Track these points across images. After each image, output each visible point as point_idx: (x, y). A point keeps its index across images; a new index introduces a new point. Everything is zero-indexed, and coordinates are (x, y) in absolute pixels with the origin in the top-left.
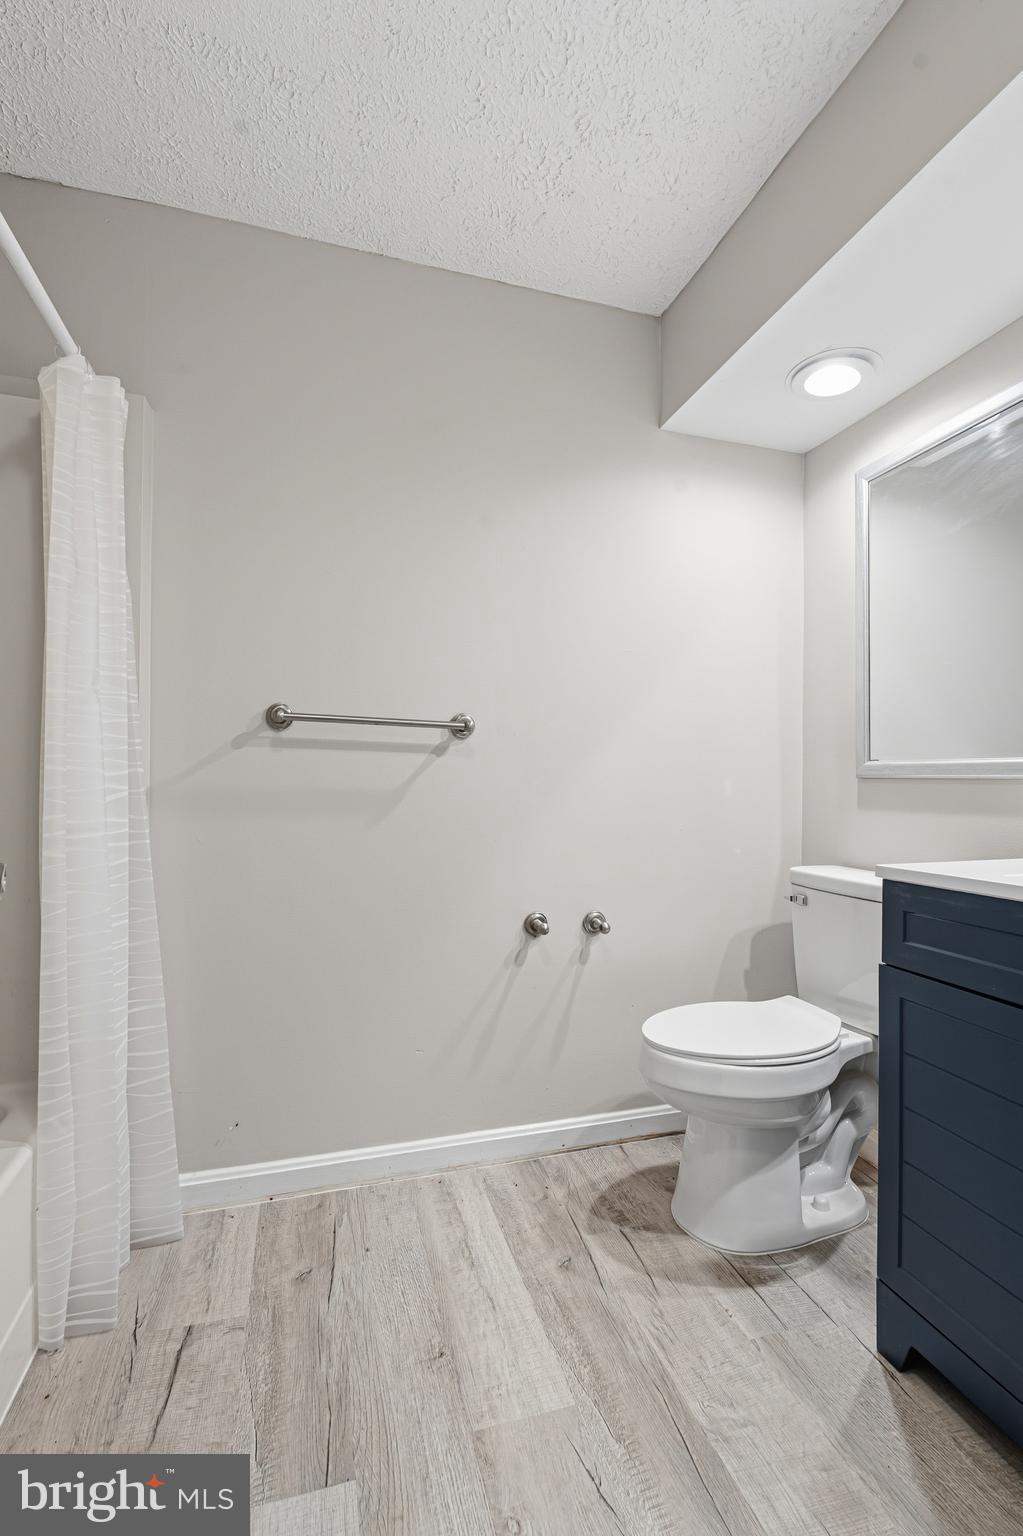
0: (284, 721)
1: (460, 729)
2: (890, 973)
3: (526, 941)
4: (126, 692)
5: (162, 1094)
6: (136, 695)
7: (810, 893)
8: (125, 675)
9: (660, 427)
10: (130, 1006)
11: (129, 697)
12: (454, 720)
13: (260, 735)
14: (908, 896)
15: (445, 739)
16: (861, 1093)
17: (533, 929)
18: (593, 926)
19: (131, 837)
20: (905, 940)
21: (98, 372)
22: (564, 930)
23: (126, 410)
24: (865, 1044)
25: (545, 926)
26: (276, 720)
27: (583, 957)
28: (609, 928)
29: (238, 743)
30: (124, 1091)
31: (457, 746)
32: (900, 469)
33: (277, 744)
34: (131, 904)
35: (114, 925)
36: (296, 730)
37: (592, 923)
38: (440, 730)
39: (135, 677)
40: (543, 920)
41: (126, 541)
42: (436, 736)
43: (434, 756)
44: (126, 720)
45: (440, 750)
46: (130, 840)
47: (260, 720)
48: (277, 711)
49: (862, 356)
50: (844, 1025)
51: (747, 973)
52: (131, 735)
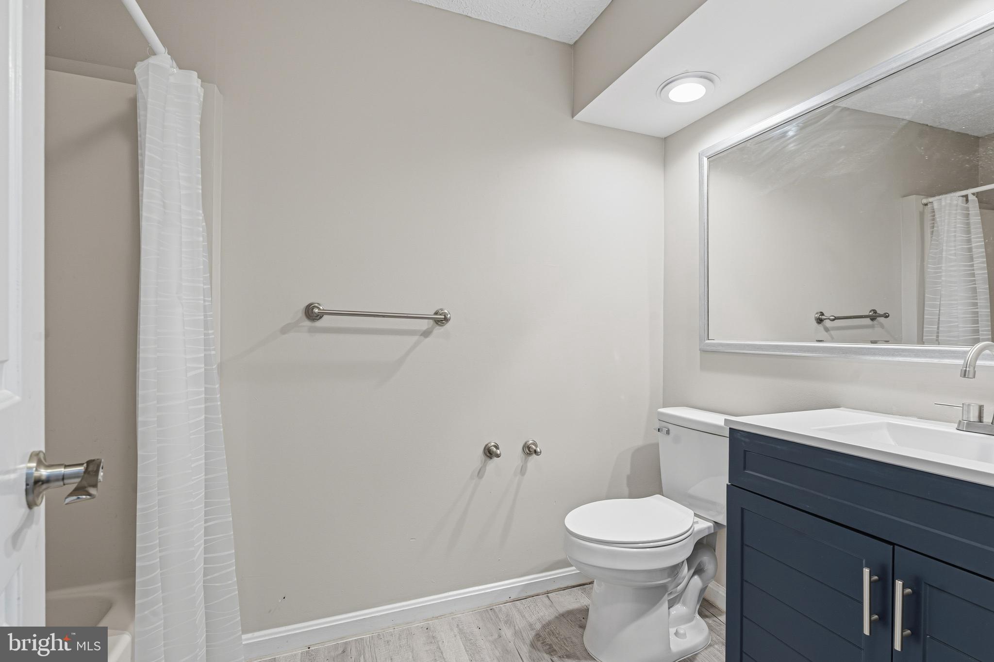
0: (318, 315)
1: (441, 320)
2: (733, 489)
3: (485, 461)
4: (202, 297)
5: (230, 582)
6: (210, 299)
7: (670, 427)
8: (202, 285)
9: (573, 117)
10: (206, 521)
11: (204, 301)
12: (436, 313)
13: (301, 324)
14: (747, 440)
15: (430, 326)
16: (705, 558)
17: (490, 453)
18: (529, 450)
19: (206, 400)
20: (745, 468)
21: (181, 67)
22: (511, 453)
23: (202, 94)
24: (709, 528)
25: (498, 452)
26: (311, 313)
27: (523, 471)
28: (541, 452)
29: (285, 330)
30: (202, 583)
31: (438, 330)
32: (728, 151)
33: (312, 331)
34: (206, 448)
35: (193, 466)
36: (326, 322)
37: (529, 448)
38: (426, 321)
39: (209, 286)
40: (497, 447)
41: (202, 190)
42: (424, 325)
43: (422, 338)
44: (203, 317)
45: (426, 334)
46: (205, 403)
47: (301, 314)
48: (313, 309)
49: (707, 77)
50: (696, 515)
51: (629, 477)
52: (206, 328)
